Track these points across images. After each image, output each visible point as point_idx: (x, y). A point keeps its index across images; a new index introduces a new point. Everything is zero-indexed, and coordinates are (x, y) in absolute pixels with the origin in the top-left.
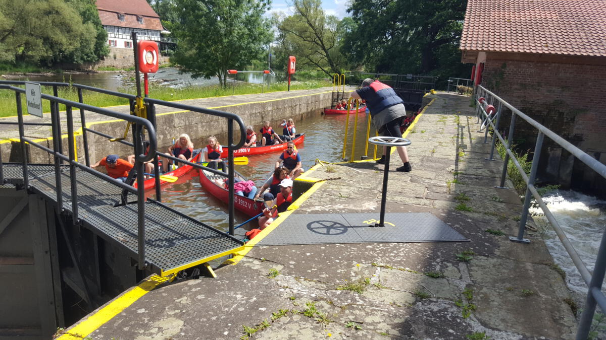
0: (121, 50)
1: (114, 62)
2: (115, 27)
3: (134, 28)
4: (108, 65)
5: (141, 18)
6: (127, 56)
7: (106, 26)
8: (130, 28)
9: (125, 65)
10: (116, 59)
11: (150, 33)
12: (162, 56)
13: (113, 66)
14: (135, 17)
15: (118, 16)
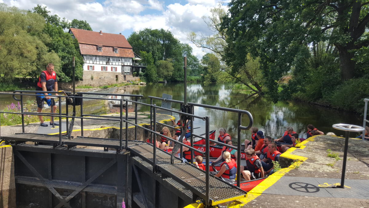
0: (98, 73)
1: (92, 82)
2: (93, 56)
3: (109, 57)
4: (86, 84)
5: (117, 49)
6: (103, 77)
7: (86, 55)
8: (106, 56)
9: (101, 84)
10: (93, 80)
11: (123, 60)
12: (134, 76)
13: (91, 85)
14: (111, 49)
15: (97, 48)
